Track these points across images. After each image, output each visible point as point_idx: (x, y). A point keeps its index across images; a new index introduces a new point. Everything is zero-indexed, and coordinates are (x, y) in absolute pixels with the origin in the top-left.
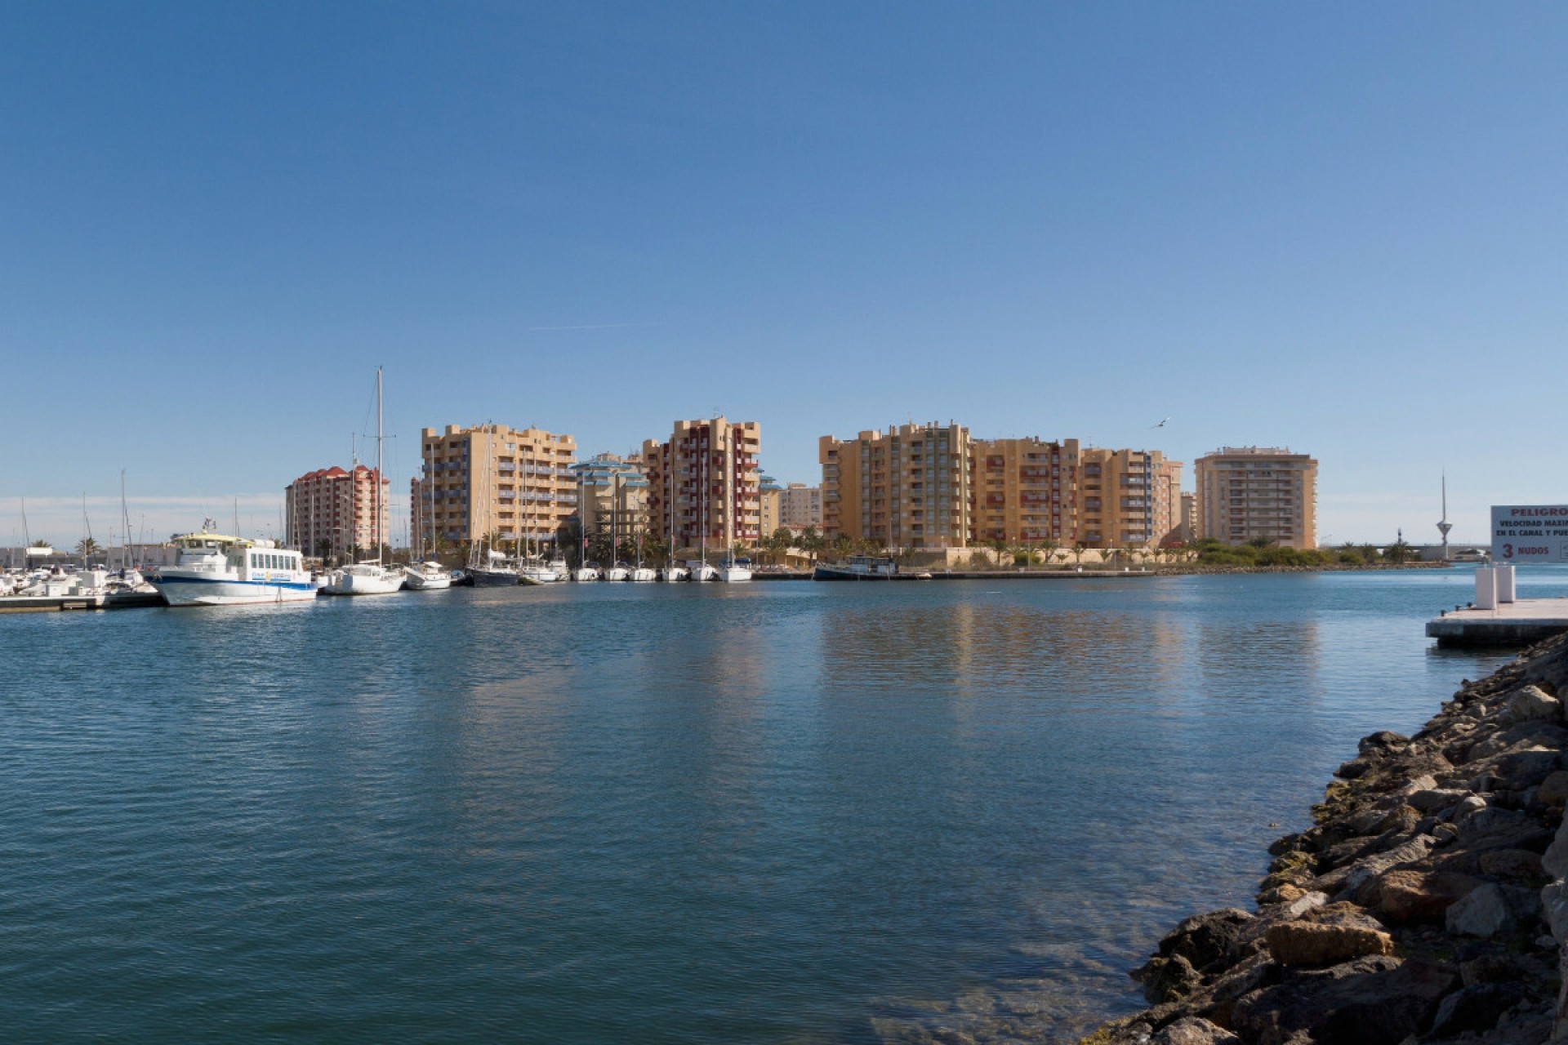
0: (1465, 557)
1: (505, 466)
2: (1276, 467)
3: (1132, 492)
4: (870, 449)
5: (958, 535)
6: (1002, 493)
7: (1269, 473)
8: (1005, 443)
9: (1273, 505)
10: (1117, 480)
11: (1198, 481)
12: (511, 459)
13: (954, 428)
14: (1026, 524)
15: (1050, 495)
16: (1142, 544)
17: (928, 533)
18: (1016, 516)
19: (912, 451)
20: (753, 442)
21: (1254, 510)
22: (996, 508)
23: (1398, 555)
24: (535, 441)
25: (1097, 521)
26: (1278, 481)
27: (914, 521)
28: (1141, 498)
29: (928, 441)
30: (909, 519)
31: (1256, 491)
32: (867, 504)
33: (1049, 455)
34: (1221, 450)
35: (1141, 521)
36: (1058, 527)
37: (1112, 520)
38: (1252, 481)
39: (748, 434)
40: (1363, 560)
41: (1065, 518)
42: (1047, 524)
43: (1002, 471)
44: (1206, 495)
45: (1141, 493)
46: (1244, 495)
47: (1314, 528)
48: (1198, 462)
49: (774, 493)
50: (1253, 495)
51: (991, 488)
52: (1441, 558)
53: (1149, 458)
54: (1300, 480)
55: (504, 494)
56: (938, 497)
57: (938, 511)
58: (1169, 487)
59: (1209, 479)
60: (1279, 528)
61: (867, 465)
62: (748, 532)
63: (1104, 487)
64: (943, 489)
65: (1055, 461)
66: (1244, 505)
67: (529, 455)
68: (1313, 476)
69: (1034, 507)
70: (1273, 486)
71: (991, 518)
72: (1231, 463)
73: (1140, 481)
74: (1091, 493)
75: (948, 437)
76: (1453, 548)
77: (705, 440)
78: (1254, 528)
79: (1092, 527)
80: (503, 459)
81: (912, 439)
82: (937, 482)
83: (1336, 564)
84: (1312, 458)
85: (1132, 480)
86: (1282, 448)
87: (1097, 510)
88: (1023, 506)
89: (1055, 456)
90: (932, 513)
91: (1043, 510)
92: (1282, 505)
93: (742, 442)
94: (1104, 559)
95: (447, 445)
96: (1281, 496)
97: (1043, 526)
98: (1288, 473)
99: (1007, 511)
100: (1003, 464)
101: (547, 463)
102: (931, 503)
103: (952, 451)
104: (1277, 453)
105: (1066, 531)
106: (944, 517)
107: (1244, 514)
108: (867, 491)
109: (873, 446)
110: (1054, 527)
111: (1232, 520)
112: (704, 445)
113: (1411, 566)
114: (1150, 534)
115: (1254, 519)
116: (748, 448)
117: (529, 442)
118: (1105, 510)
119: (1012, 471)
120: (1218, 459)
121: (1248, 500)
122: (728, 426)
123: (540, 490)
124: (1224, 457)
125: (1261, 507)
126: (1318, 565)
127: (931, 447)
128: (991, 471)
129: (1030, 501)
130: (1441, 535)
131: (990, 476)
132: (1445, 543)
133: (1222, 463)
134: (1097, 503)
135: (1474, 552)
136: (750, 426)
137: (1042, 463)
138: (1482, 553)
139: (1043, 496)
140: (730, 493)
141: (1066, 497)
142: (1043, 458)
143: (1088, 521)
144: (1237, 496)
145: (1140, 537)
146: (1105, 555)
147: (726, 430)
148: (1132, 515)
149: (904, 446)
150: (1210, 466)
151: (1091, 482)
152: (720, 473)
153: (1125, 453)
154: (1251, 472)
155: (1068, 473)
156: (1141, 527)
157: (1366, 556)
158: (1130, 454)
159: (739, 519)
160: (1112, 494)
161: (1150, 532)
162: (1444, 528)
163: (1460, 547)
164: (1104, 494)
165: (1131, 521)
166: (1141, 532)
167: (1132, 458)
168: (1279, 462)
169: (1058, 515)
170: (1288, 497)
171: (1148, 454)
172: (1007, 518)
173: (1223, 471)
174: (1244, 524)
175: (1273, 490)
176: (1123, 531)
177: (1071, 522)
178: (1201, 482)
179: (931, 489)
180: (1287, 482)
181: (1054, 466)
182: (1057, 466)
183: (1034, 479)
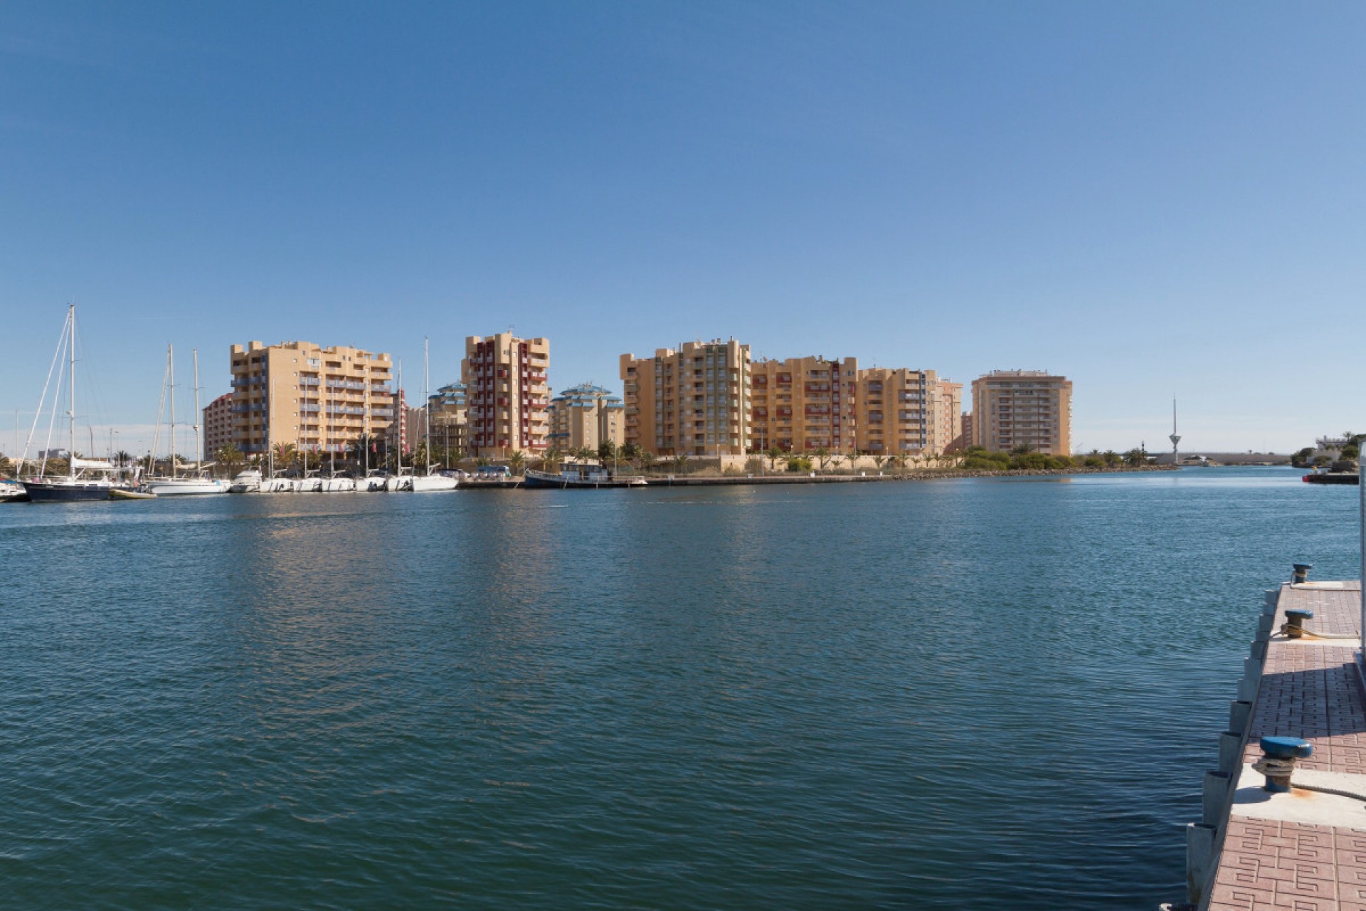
0: (1191, 462)
1: (308, 381)
2: (1037, 387)
3: (909, 406)
4: (663, 365)
5: (736, 444)
6: (790, 407)
7: (1031, 392)
8: (792, 362)
9: (1034, 418)
10: (896, 396)
11: (974, 399)
12: (315, 375)
13: (732, 344)
14: (809, 434)
15: (831, 407)
16: (917, 452)
17: (707, 443)
18: (801, 427)
19: (695, 367)
20: (542, 356)
21: (1019, 423)
22: (784, 419)
23: (1136, 461)
24: (344, 358)
25: (879, 432)
26: (1039, 398)
27: (696, 431)
28: (917, 411)
29: (708, 356)
30: (692, 428)
31: (1020, 407)
32: (660, 416)
33: (830, 372)
34: (993, 373)
35: (917, 431)
36: (838, 437)
37: (892, 431)
38: (1018, 399)
39: (535, 348)
40: (1105, 464)
41: (844, 428)
42: (828, 434)
43: (790, 386)
44: (980, 411)
45: (916, 407)
46: (1011, 411)
47: (1069, 438)
48: (974, 383)
49: (619, 412)
50: (1018, 411)
51: (780, 402)
52: (1172, 463)
53: (924, 376)
54: (1057, 397)
55: (307, 407)
56: (718, 408)
57: (718, 421)
58: (951, 404)
59: (983, 397)
60: (1039, 438)
61: (660, 380)
62: (535, 442)
63: (885, 402)
64: (723, 401)
65: (836, 377)
66: (1011, 419)
67: (337, 371)
68: (1068, 395)
69: (817, 418)
70: (1034, 403)
71: (780, 429)
72: (1001, 383)
73: (916, 396)
74: (873, 407)
75: (727, 353)
76: (1181, 455)
77: (491, 354)
78: (1019, 438)
79: (874, 437)
80: (306, 374)
81: (694, 354)
82: (717, 395)
83: (1080, 466)
84: (1068, 379)
85: (909, 396)
86: (1043, 371)
87: (879, 422)
88: (807, 418)
89: (835, 373)
90: (712, 423)
91: (825, 421)
92: (1042, 419)
93: (528, 356)
94: (878, 465)
95: (250, 360)
96: (1041, 411)
97: (825, 435)
98: (1047, 391)
99: (794, 423)
100: (791, 381)
101: (361, 379)
102: (711, 414)
103: (729, 366)
104: (1038, 375)
105: (845, 440)
106: (723, 427)
107: (1011, 427)
108: (660, 404)
109: (665, 362)
110: (835, 437)
111: (1001, 431)
112: (490, 359)
113: (1145, 469)
114: (925, 443)
115: (1019, 430)
116: (535, 362)
117: (336, 358)
118: (886, 421)
119: (798, 386)
120: (990, 380)
121: (1014, 415)
122: (513, 340)
123: (352, 404)
124: (995, 378)
125: (1025, 420)
126: (1062, 469)
127: (711, 361)
128: (781, 386)
129: (813, 413)
130: (1173, 445)
131: (780, 391)
132: (1176, 451)
133: (993, 383)
134: (880, 416)
135: (1197, 458)
136: (539, 342)
137: (824, 379)
138: (1203, 458)
139: (824, 409)
140: (515, 404)
141: (846, 410)
142: (824, 374)
143: (872, 432)
144: (1004, 411)
145: (916, 446)
146: (879, 461)
147: (510, 345)
148: (909, 426)
149: (688, 361)
150: (984, 386)
151: (873, 397)
152: (505, 385)
153: (903, 372)
154: (1017, 391)
155: (847, 388)
156: (917, 436)
157: (1108, 461)
158: (907, 373)
159: (526, 429)
160: (892, 408)
161: (925, 441)
162: (1175, 440)
163: (1187, 454)
164: (885, 408)
165: (908, 431)
166: (917, 441)
167: (908, 376)
168: (1039, 383)
169: (838, 426)
170: (1047, 412)
171: (923, 373)
172: (794, 429)
173: (993, 390)
174: (1011, 435)
175: (1035, 406)
176: (900, 440)
177: (850, 432)
178: (976, 400)
179: (711, 400)
180: (1046, 400)
181: (834, 381)
182: (837, 381)
183: (817, 393)
